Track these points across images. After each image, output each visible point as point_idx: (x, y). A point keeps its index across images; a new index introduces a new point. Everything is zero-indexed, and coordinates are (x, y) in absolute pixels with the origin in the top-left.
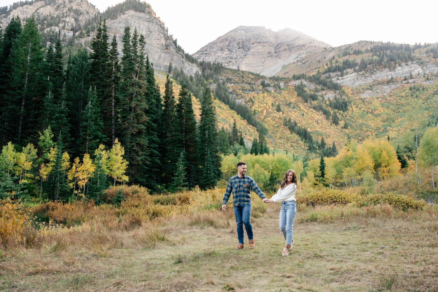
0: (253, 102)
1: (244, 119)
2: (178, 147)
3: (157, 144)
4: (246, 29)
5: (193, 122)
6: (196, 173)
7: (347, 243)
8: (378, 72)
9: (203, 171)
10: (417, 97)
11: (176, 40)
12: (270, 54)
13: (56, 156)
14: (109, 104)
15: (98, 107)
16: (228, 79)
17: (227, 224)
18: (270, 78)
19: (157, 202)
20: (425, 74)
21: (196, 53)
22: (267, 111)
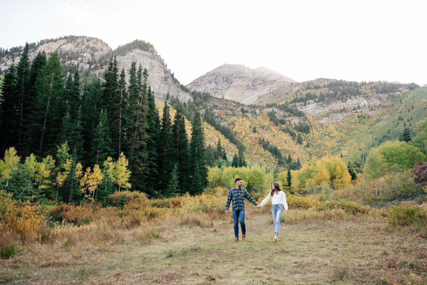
0: (234, 125)
1: (227, 138)
2: (172, 160)
3: (155, 158)
4: (230, 67)
5: (186, 140)
6: (187, 182)
7: (308, 241)
8: (333, 103)
9: (193, 180)
10: (363, 123)
11: (173, 74)
12: (248, 87)
13: (71, 166)
14: (117, 124)
15: (108, 126)
16: (214, 105)
17: (211, 224)
18: (248, 106)
19: (154, 205)
20: (369, 105)
21: (189, 84)
22: (246, 132)
